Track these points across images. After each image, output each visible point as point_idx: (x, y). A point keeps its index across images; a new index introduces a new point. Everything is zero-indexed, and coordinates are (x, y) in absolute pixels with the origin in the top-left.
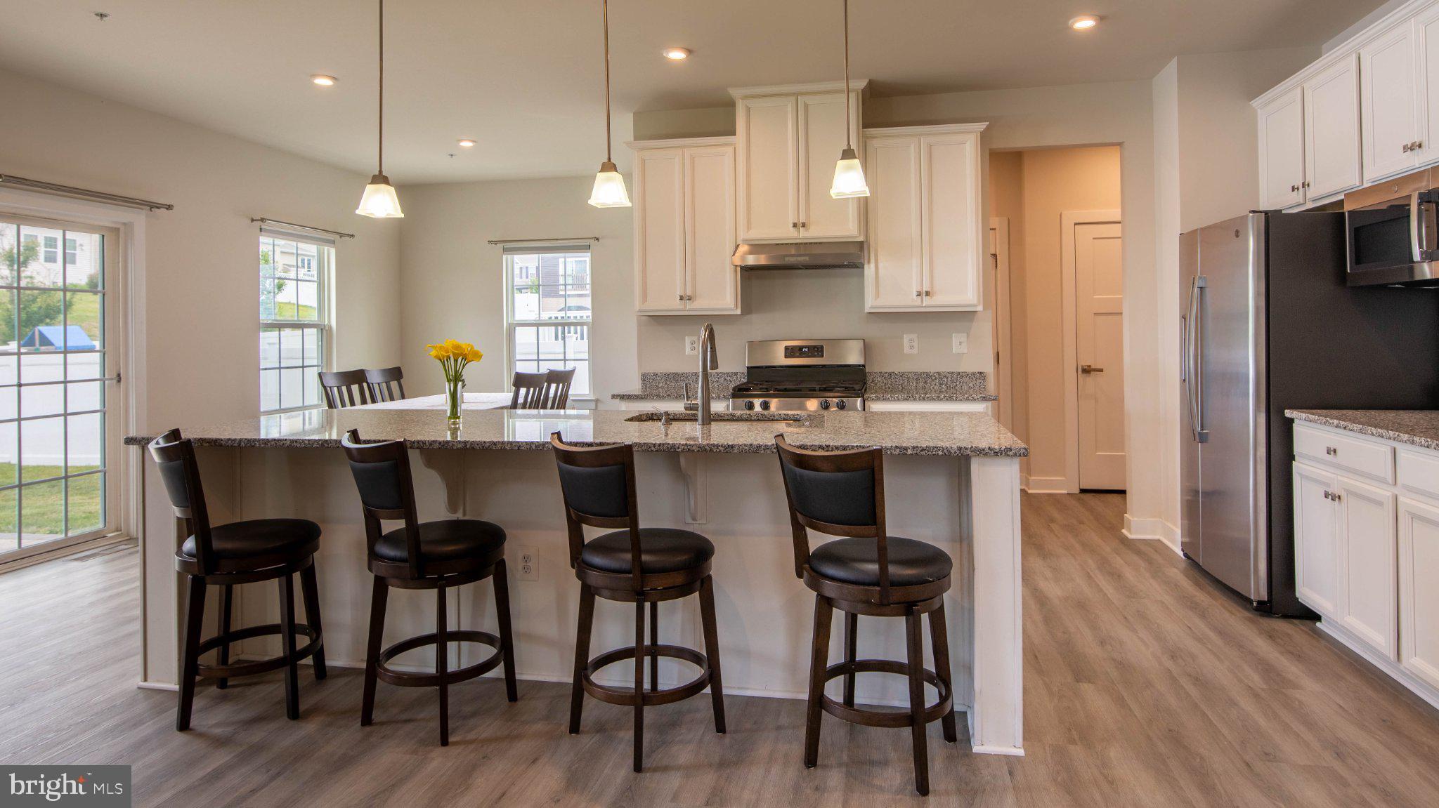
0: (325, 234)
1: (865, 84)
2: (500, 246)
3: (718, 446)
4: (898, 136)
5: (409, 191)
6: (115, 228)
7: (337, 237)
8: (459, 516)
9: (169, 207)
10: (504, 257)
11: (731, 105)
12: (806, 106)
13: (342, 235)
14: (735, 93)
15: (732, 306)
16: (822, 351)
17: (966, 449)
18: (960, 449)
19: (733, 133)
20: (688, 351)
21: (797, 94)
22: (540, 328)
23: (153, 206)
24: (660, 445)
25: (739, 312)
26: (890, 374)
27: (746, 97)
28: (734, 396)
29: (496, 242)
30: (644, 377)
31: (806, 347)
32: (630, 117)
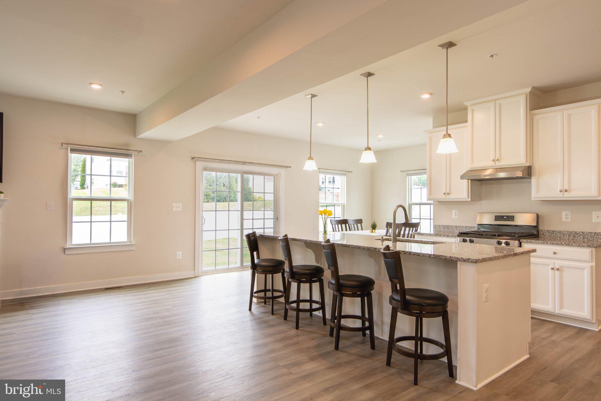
0: (341, 172)
1: (530, 89)
2: (406, 172)
3: (372, 248)
4: (547, 113)
5: (378, 153)
6: (276, 175)
7: (347, 173)
8: (319, 265)
9: (290, 167)
10: (407, 177)
11: (465, 109)
12: (500, 105)
13: (348, 172)
14: (466, 104)
15: (466, 197)
16: (513, 219)
17: (453, 257)
18: (450, 257)
19: (466, 121)
20: (453, 216)
21: (496, 100)
22: (421, 206)
23: (286, 167)
24: (356, 246)
25: (469, 200)
26: (553, 231)
27: (472, 105)
28: (458, 236)
29: (404, 171)
30: (435, 227)
31: (505, 216)
32: (432, 118)
